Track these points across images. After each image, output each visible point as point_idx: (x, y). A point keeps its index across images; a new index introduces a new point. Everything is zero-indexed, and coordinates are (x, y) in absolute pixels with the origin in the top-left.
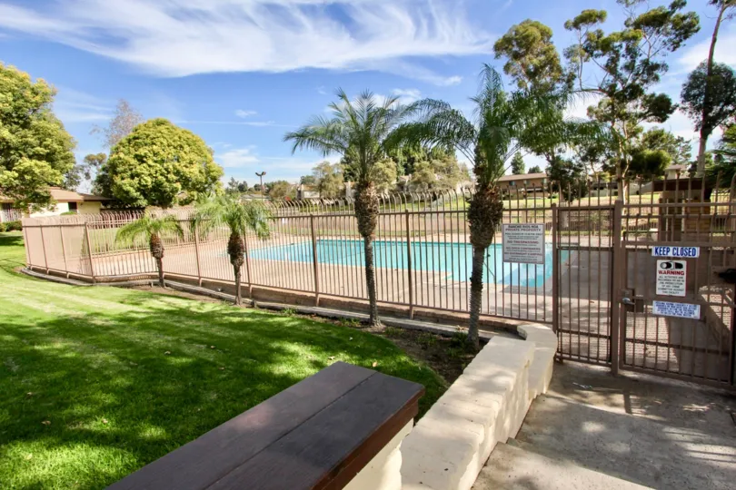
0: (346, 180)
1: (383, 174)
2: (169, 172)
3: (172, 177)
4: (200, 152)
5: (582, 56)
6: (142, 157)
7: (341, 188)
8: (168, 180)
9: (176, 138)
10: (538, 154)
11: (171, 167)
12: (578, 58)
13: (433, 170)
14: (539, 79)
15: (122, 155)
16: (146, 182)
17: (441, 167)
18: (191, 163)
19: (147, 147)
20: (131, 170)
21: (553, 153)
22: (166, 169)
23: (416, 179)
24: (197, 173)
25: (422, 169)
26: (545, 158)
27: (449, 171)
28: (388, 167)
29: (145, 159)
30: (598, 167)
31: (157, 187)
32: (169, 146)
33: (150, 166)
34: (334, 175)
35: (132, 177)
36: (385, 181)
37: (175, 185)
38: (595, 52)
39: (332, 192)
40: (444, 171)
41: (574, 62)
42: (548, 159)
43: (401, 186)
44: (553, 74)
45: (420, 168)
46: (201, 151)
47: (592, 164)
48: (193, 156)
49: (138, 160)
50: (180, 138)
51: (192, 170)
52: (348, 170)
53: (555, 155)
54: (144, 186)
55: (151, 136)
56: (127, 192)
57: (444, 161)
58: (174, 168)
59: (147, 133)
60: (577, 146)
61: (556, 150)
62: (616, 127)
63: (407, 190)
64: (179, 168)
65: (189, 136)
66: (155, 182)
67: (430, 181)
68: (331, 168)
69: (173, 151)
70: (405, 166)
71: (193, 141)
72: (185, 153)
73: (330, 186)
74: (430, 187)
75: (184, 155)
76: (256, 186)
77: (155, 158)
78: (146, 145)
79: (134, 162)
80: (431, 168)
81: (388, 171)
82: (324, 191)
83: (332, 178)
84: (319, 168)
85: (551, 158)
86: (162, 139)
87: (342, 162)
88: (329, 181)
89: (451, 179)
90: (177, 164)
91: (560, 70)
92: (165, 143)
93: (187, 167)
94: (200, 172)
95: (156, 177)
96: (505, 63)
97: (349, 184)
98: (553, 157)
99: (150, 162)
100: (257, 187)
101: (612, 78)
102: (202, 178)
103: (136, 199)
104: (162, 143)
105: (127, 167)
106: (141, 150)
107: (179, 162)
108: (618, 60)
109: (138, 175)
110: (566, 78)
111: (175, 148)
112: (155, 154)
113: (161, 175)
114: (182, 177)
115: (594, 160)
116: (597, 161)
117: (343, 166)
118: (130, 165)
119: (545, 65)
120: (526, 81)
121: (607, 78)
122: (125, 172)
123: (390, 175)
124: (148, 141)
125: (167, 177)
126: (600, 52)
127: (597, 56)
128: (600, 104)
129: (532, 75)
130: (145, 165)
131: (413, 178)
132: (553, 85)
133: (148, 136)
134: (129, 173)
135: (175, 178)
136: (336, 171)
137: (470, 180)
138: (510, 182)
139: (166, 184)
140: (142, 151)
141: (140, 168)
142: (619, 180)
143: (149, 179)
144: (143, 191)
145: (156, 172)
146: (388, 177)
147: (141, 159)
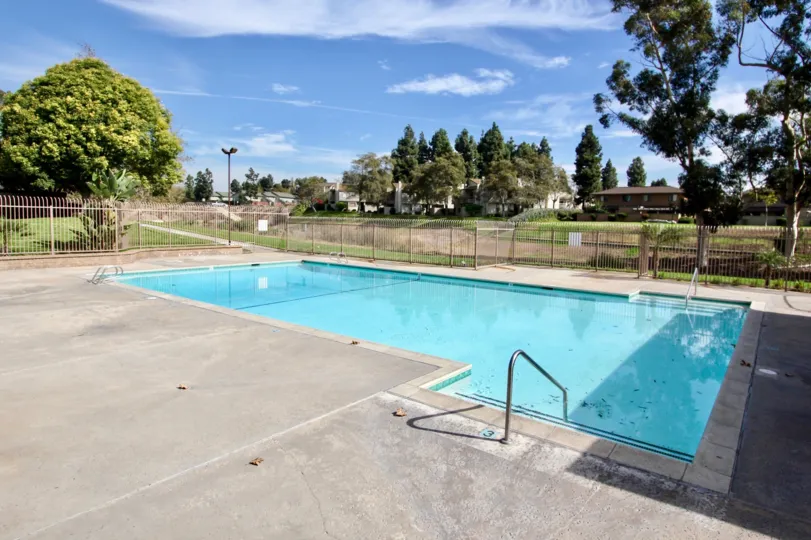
0: (396, 180)
1: (446, 173)
2: (89, 140)
3: (94, 146)
4: (145, 114)
5: (745, 12)
6: (49, 112)
7: (389, 190)
8: (87, 152)
9: (109, 88)
10: (668, 156)
11: (93, 131)
12: (739, 14)
13: (516, 172)
14: (678, 42)
15: (17, 108)
16: (51, 151)
17: (527, 169)
18: (127, 127)
19: (58, 99)
20: (28, 131)
21: (692, 155)
22: (85, 134)
23: (491, 184)
24: (136, 143)
25: (501, 169)
26: (678, 161)
27: (538, 175)
28: (454, 165)
29: (53, 117)
30: (760, 180)
31: (70, 159)
32: (94, 99)
33: (59, 127)
34: (380, 172)
35: (29, 142)
36: (450, 184)
37: (97, 160)
38: (766, 8)
39: (376, 195)
40: (530, 176)
41: (734, 19)
42: (683, 164)
43: (470, 191)
44: (700, 36)
45: (498, 169)
46: (147, 111)
47: (750, 176)
48: (129, 117)
49: (41, 117)
50: (114, 89)
51: (126, 139)
52: (401, 167)
53: (695, 159)
54: (45, 157)
55: (68, 82)
56: (19, 165)
57: (533, 162)
58: (98, 132)
59: (62, 76)
60: (730, 147)
61: (696, 151)
62: (790, 123)
63: (478, 199)
64: (106, 133)
65: (130, 87)
66: (67, 153)
67: (510, 188)
68: (377, 163)
69: (99, 107)
70: (479, 166)
71: (137, 96)
72: (120, 112)
73: (374, 186)
74: (510, 197)
75: (117, 114)
76: (284, 182)
77: (69, 116)
78: (58, 94)
79: (35, 119)
80: (513, 170)
81: (453, 170)
82: (364, 192)
83: (378, 176)
84: (361, 161)
85: (687, 162)
86: (84, 89)
87: (393, 156)
88: (372, 180)
89: (540, 187)
90: (102, 127)
91: (710, 32)
92: (88, 93)
93: (119, 133)
94: (142, 142)
95: (67, 146)
96: (627, 18)
97: (400, 186)
98: (691, 161)
99: (61, 122)
100: (285, 184)
101: (788, 49)
102: (146, 153)
103: (34, 177)
104: (82, 94)
105: (22, 126)
106: (47, 101)
107: (107, 124)
108: (802, 20)
109: (39, 140)
110: (718, 43)
111: (103, 102)
112: (70, 110)
113: (78, 142)
114: (110, 147)
115: (754, 169)
116: (759, 170)
117: (394, 160)
118: (27, 124)
119: (688, 23)
120: (658, 44)
121: (780, 49)
122: (18, 133)
123: (455, 176)
124: (61, 89)
125: (85, 147)
126: (774, 8)
127: (768, 14)
128: (766, 88)
129: (667, 36)
130: (51, 125)
131: (487, 182)
132: (699, 53)
133: (62, 81)
134: (25, 136)
135: (99, 148)
136: (383, 166)
137: (569, 191)
138: (624, 197)
139: (83, 156)
140: (49, 104)
141: (44, 129)
142: (790, 202)
143: (55, 148)
144: (45, 163)
145: (69, 137)
146: (452, 178)
147: (46, 116)
